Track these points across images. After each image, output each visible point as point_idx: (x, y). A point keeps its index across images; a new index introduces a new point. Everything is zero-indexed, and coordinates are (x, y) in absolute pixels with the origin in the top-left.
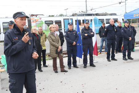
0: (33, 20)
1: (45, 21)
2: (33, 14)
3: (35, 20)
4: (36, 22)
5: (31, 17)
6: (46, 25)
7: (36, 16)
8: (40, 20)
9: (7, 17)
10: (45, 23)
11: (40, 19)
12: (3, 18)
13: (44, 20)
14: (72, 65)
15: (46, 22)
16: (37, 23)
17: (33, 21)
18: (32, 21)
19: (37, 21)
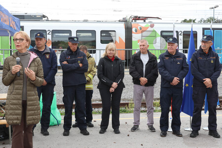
0: (137, 28)
1: (162, 32)
2: (139, 16)
3: (141, 29)
4: (142, 32)
5: (133, 21)
6: (163, 39)
7: (144, 19)
8: (150, 29)
9: (86, 21)
10: (162, 36)
11: (152, 26)
12: (79, 22)
13: (159, 28)
14: (170, 129)
15: (164, 34)
16: (144, 34)
17: (136, 31)
18: (134, 30)
19: (145, 31)
